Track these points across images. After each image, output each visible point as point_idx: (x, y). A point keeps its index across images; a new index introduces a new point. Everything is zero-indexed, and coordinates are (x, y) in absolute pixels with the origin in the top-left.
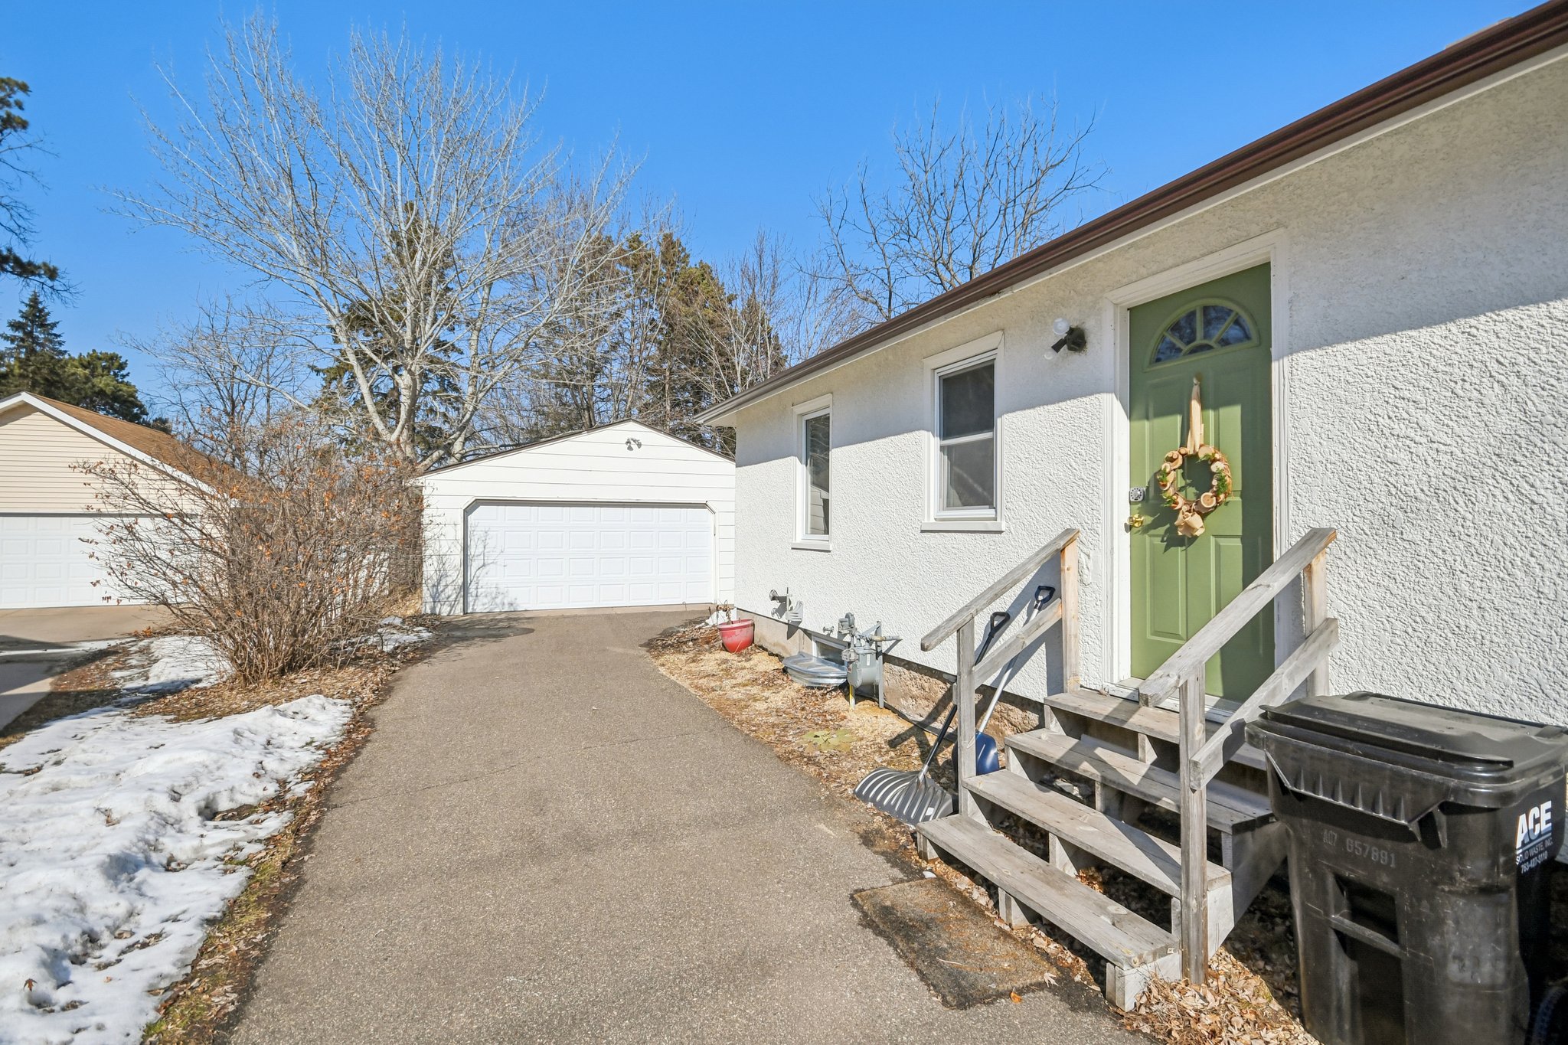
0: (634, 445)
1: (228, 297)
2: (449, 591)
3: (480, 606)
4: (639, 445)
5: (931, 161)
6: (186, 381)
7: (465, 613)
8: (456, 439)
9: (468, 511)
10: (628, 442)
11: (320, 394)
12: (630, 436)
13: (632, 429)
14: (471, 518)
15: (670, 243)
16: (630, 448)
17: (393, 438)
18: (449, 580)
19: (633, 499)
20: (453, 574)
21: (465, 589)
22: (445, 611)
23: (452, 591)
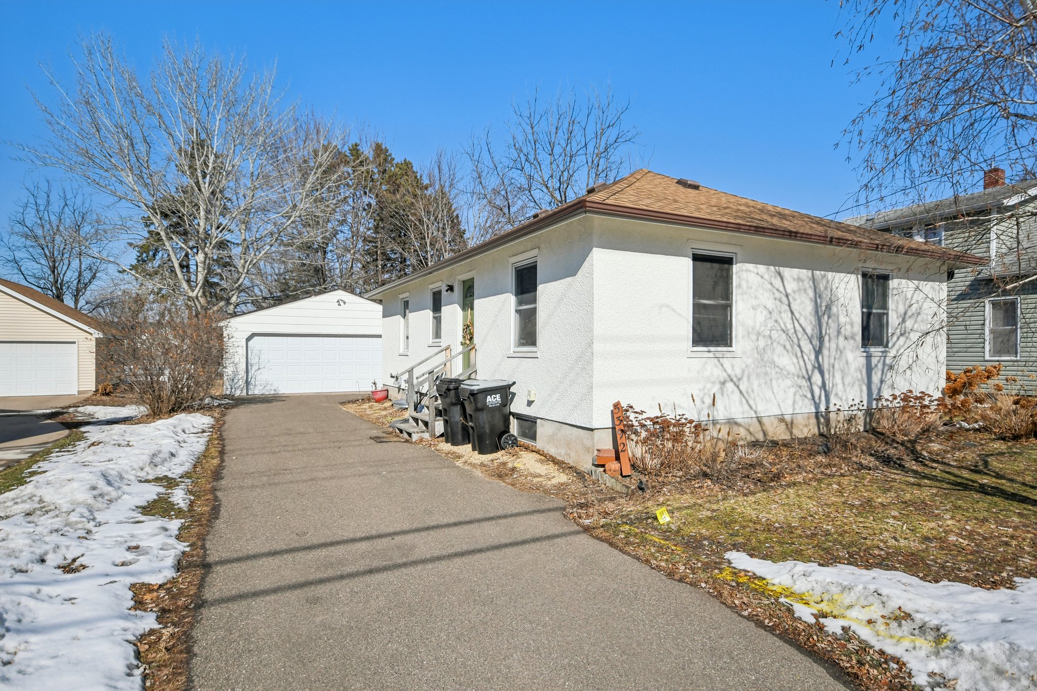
0: (341, 303)
1: (48, 181)
2: (240, 382)
3: (257, 391)
4: (345, 303)
5: (535, 123)
6: (19, 244)
7: (247, 394)
8: (233, 295)
9: (248, 339)
10: (338, 302)
11: (135, 262)
12: (339, 298)
13: (340, 294)
14: (250, 343)
15: (379, 150)
16: (339, 305)
17: (194, 294)
18: (240, 377)
19: (341, 332)
20: (242, 374)
21: (247, 383)
22: (238, 393)
23: (242, 383)
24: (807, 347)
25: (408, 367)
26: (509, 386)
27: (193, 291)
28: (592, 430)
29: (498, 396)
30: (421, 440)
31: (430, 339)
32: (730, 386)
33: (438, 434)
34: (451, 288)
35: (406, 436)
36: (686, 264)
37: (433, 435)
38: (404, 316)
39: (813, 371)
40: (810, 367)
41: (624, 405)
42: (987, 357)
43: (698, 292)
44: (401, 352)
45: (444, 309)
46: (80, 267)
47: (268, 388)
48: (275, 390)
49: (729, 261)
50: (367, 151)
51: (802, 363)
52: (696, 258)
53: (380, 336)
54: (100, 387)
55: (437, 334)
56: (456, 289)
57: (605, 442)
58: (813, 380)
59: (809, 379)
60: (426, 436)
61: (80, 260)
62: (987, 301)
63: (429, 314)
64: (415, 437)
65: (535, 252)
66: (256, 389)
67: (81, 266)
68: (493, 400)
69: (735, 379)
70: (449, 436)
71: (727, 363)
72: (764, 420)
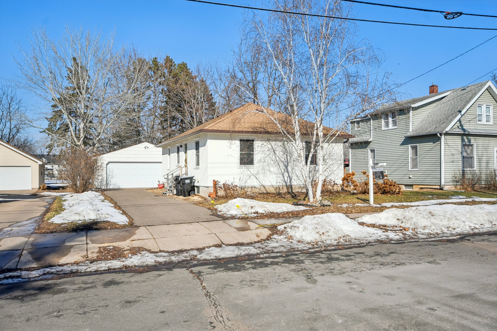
0: (147, 148)
4: (148, 148)
7: (107, 188)
8: (96, 143)
9: (107, 164)
10: (145, 147)
13: (146, 144)
14: (108, 166)
15: (168, 60)
16: (145, 149)
18: (104, 181)
19: (146, 161)
20: (105, 179)
21: (107, 184)
22: (103, 188)
23: (105, 183)
24: (281, 165)
25: (167, 173)
26: (193, 177)
27: (79, 142)
28: (208, 187)
29: (189, 180)
30: (169, 195)
31: (177, 164)
32: (253, 177)
33: (175, 194)
34: (181, 146)
35: (165, 194)
36: (238, 143)
37: (173, 194)
38: (169, 155)
39: (284, 172)
40: (283, 171)
41: (216, 180)
42: (410, 169)
43: (241, 150)
44: (168, 168)
45: (180, 153)
46: (10, 127)
47: (116, 186)
48: (119, 187)
49: (253, 141)
50: (161, 61)
51: (280, 170)
52: (241, 140)
53: (161, 163)
54: (41, 186)
55: (179, 162)
56: (183, 146)
57: (212, 190)
58: (285, 175)
59: (283, 175)
60: (171, 194)
61: (10, 122)
62: (409, 145)
63: (176, 154)
64: (167, 194)
65: (198, 138)
66: (111, 186)
67: (11, 125)
68: (187, 181)
69: (254, 175)
70: (178, 194)
71: (251, 170)
72: (266, 187)
